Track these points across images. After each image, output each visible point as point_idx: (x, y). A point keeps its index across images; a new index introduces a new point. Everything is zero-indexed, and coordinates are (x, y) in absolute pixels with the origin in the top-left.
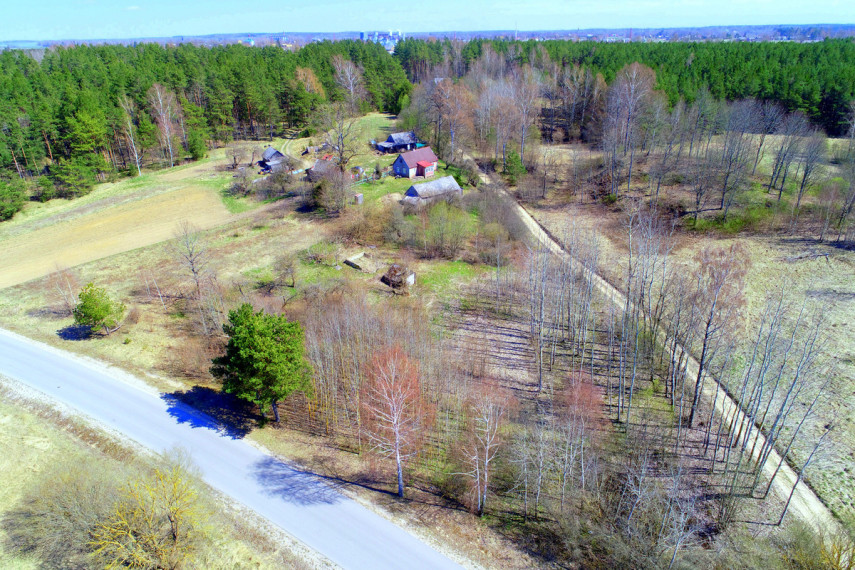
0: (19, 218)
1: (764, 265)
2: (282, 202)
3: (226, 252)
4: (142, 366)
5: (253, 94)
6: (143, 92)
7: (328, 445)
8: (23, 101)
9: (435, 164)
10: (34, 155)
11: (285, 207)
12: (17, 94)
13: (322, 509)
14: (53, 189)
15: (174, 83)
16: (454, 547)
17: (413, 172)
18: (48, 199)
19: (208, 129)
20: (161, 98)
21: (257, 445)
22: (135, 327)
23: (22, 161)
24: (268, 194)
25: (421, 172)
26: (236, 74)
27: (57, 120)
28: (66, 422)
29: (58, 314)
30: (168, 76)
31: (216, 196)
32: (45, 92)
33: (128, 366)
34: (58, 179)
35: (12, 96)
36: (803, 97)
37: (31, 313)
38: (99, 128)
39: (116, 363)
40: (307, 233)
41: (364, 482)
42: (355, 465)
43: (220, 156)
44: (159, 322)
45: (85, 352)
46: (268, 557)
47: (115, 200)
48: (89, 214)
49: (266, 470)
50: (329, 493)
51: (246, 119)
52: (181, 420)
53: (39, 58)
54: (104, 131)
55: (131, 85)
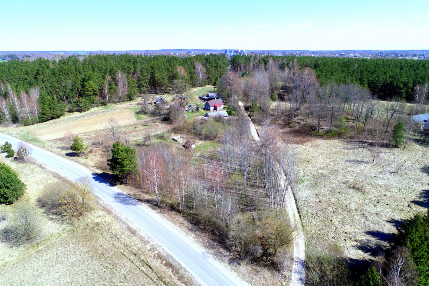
0: (62, 118)
1: (336, 150)
2: (157, 117)
3: (130, 133)
4: (89, 165)
5: (158, 76)
6: (114, 74)
7: (141, 191)
8: (71, 76)
9: (223, 106)
10: (71, 96)
11: (157, 119)
12: (69, 73)
13: (132, 206)
14: (76, 109)
15: (128, 70)
16: (167, 219)
17: (212, 109)
18: (73, 112)
19: (138, 89)
20: (121, 76)
21: (117, 189)
22: (91, 154)
23: (67, 98)
24: (153, 114)
25: (215, 109)
26: (152, 68)
27: (81, 83)
28: (62, 178)
29: (67, 148)
30: (126, 68)
31: (134, 113)
32: (80, 72)
33: (85, 165)
34: (78, 105)
35: (68, 74)
36: (404, 85)
37: (58, 148)
38: (96, 87)
39: (81, 164)
40: (162, 128)
41: (148, 201)
42: (147, 197)
43: (140, 100)
44: (99, 153)
45: (72, 160)
46: (110, 216)
47: (97, 113)
48: (86, 118)
49: (118, 196)
50: (135, 203)
51: (155, 86)
52: (96, 180)
53: (81, 59)
54: (97, 88)
55: (111, 71)
